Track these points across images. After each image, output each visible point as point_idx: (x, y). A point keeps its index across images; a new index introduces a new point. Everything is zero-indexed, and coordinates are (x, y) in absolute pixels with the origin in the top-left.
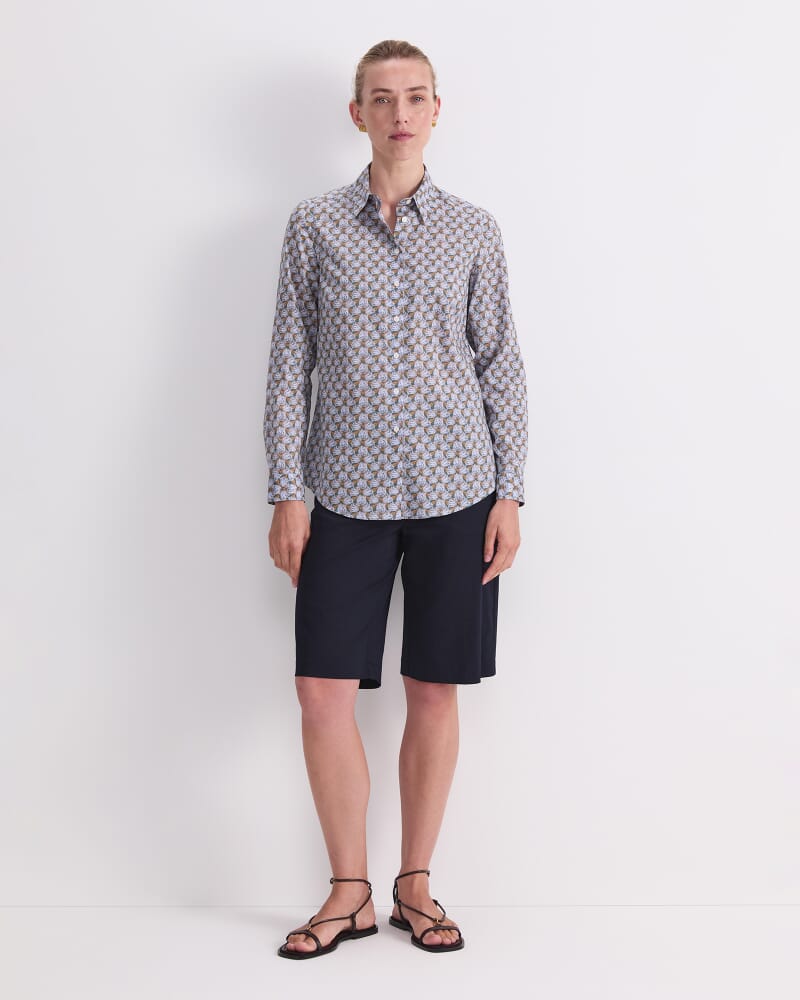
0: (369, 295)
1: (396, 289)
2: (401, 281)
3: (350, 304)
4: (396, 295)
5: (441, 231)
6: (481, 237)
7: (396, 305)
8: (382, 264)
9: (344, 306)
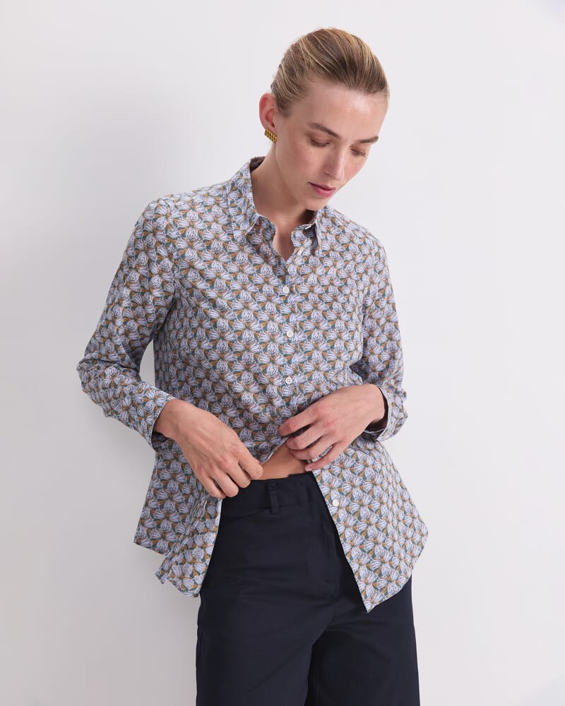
6: (371, 271)
7: (289, 362)
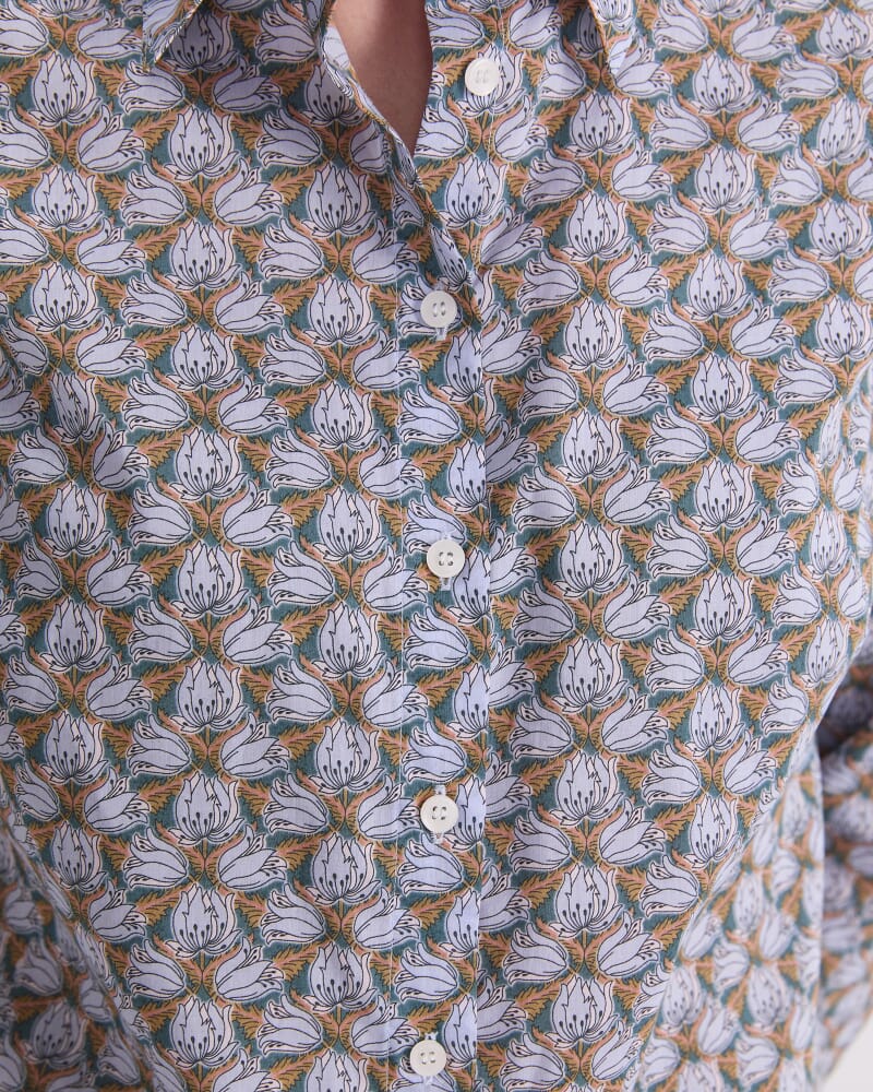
0: (248, 641)
1: (440, 599)
2: (475, 541)
3: (114, 695)
4: (440, 644)
5: (723, 133)
7: (441, 712)
8: (338, 410)
9: (75, 705)
